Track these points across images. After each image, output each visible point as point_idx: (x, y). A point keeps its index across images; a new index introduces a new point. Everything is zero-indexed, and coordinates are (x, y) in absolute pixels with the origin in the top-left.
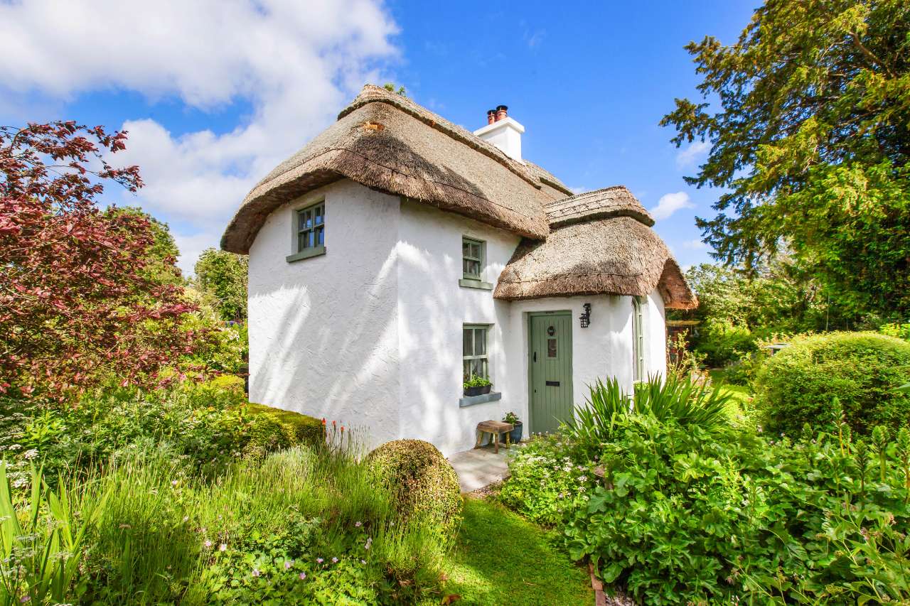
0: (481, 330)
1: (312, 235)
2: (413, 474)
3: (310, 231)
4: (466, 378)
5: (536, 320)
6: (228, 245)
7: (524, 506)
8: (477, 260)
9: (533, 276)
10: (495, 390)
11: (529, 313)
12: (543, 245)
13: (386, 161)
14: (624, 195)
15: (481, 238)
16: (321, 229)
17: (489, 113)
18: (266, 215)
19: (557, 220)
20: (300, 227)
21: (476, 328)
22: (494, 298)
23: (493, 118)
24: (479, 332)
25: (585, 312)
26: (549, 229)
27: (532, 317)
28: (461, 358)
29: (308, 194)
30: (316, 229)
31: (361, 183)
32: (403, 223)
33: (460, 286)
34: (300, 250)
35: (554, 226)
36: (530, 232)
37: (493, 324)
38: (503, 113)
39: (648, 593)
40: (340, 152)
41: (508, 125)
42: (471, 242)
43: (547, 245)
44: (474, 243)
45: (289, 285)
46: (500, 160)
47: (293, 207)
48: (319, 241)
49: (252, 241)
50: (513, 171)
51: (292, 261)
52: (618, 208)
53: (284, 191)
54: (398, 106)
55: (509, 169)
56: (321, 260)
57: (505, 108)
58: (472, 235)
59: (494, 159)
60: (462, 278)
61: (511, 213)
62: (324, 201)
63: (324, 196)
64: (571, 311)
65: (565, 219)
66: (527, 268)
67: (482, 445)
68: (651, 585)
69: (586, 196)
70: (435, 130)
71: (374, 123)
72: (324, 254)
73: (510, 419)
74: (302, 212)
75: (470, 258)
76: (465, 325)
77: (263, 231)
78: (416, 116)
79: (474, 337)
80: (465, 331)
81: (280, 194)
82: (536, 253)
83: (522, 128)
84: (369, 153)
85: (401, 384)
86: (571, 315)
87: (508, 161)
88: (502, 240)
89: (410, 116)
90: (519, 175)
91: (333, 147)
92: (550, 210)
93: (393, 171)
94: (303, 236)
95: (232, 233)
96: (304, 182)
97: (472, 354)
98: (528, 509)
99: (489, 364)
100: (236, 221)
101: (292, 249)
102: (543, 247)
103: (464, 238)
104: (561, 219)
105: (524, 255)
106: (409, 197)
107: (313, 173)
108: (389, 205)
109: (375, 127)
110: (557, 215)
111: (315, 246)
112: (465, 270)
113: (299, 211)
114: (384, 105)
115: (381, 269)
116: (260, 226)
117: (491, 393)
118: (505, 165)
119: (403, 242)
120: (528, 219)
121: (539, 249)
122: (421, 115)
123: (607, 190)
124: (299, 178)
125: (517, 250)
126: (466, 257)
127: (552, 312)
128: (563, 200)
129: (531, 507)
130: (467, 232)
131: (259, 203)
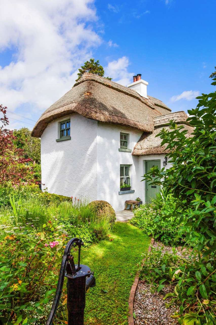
0: (127, 167)
1: (65, 131)
2: (102, 209)
3: (65, 130)
4: (121, 185)
5: (148, 163)
6: (34, 135)
7: (137, 224)
8: (126, 141)
9: (147, 147)
10: (132, 189)
11: (145, 160)
12: (152, 135)
13: (93, 108)
14: (183, 115)
15: (127, 133)
16: (68, 129)
17: (134, 77)
18: (48, 123)
19: (157, 125)
20: (61, 128)
21: (125, 166)
22: (132, 155)
23: (135, 79)
24: (126, 168)
25: (165, 161)
26: (154, 128)
27: (147, 162)
28: (119, 177)
29: (64, 117)
30: (67, 129)
31: (84, 116)
32: (98, 130)
33: (119, 151)
34: (61, 137)
35: (156, 127)
36: (146, 130)
37: (132, 165)
38: (139, 77)
39: (165, 240)
40: (76, 104)
41: (141, 82)
42: (123, 134)
43: (153, 134)
44: (125, 135)
45: (57, 150)
46: (137, 98)
47: (58, 121)
48: (68, 134)
49: (42, 133)
50: (143, 102)
51: (58, 141)
52: (179, 121)
53: (55, 116)
54: (97, 82)
55: (141, 101)
56: (69, 141)
57: (140, 75)
58: (124, 132)
59: (135, 98)
60: (120, 148)
61: (138, 123)
62: (70, 119)
63: (70, 118)
64: (160, 160)
65: (160, 124)
66: (145, 144)
67: (127, 209)
68: (166, 238)
69: (169, 115)
70: (111, 89)
71: (88, 93)
72: (70, 139)
73: (138, 200)
74: (61, 123)
75: (123, 140)
76: (121, 165)
77: (46, 129)
78: (103, 84)
79: (124, 169)
80: (121, 167)
81: (54, 117)
82: (148, 138)
83: (147, 83)
84: (87, 105)
85: (98, 186)
86: (160, 161)
87: (141, 98)
88: (135, 133)
89: (101, 85)
90: (145, 104)
91: (74, 102)
92: (156, 120)
93: (95, 112)
94: (62, 132)
95: (35, 130)
96: (63, 113)
97: (123, 176)
98: (138, 225)
99: (130, 179)
100: (37, 126)
101: (58, 136)
102: (151, 135)
103: (121, 133)
104: (159, 124)
105: (144, 138)
106: (101, 121)
107: (67, 111)
108: (94, 123)
109: (88, 94)
110: (157, 123)
111: (67, 136)
112: (121, 145)
113: (60, 122)
114: (91, 82)
115: (91, 145)
116: (46, 127)
117: (130, 190)
118: (140, 100)
119: (99, 136)
120: (146, 125)
121: (150, 136)
122: (105, 84)
123: (177, 113)
124: (62, 112)
125: (141, 136)
126: (121, 140)
127: (154, 160)
128: (161, 116)
129: (139, 224)
130: (122, 131)
131: (46, 120)
